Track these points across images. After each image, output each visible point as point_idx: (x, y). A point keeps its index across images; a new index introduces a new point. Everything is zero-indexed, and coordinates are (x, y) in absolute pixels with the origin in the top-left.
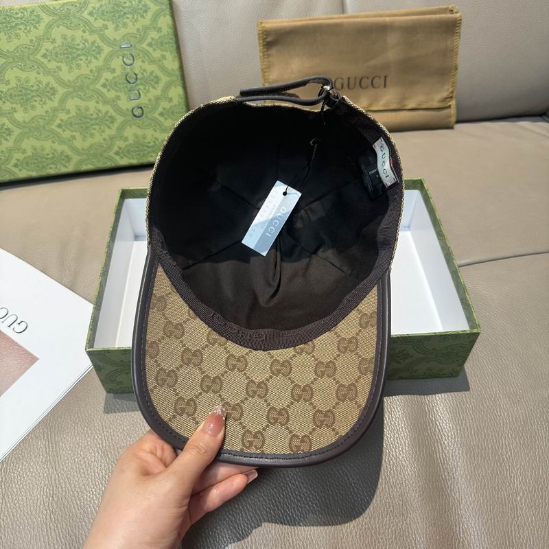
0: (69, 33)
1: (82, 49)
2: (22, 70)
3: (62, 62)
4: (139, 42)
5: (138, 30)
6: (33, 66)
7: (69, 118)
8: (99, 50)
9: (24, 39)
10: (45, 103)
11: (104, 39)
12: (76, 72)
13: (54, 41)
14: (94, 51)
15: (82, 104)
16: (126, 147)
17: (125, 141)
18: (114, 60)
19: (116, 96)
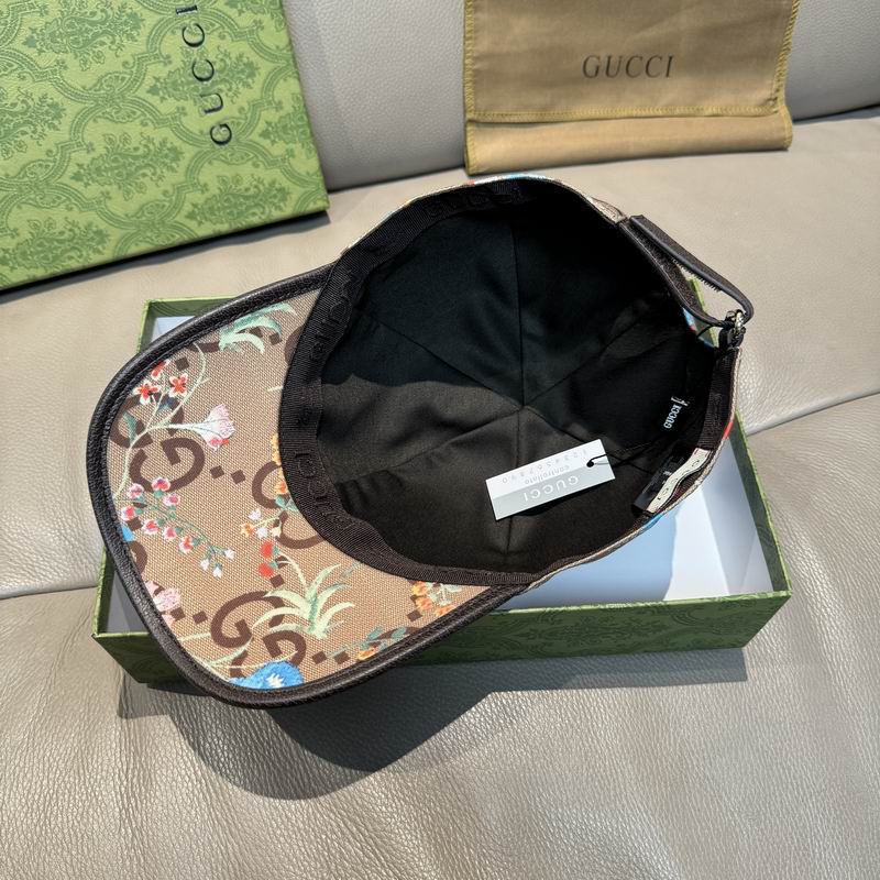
3: (65, 52)
7: (93, 159)
12: (97, 69)
13: (44, 11)
14: (126, 23)
15: (117, 130)
16: (206, 202)
17: (203, 192)
18: (165, 39)
19: (178, 108)
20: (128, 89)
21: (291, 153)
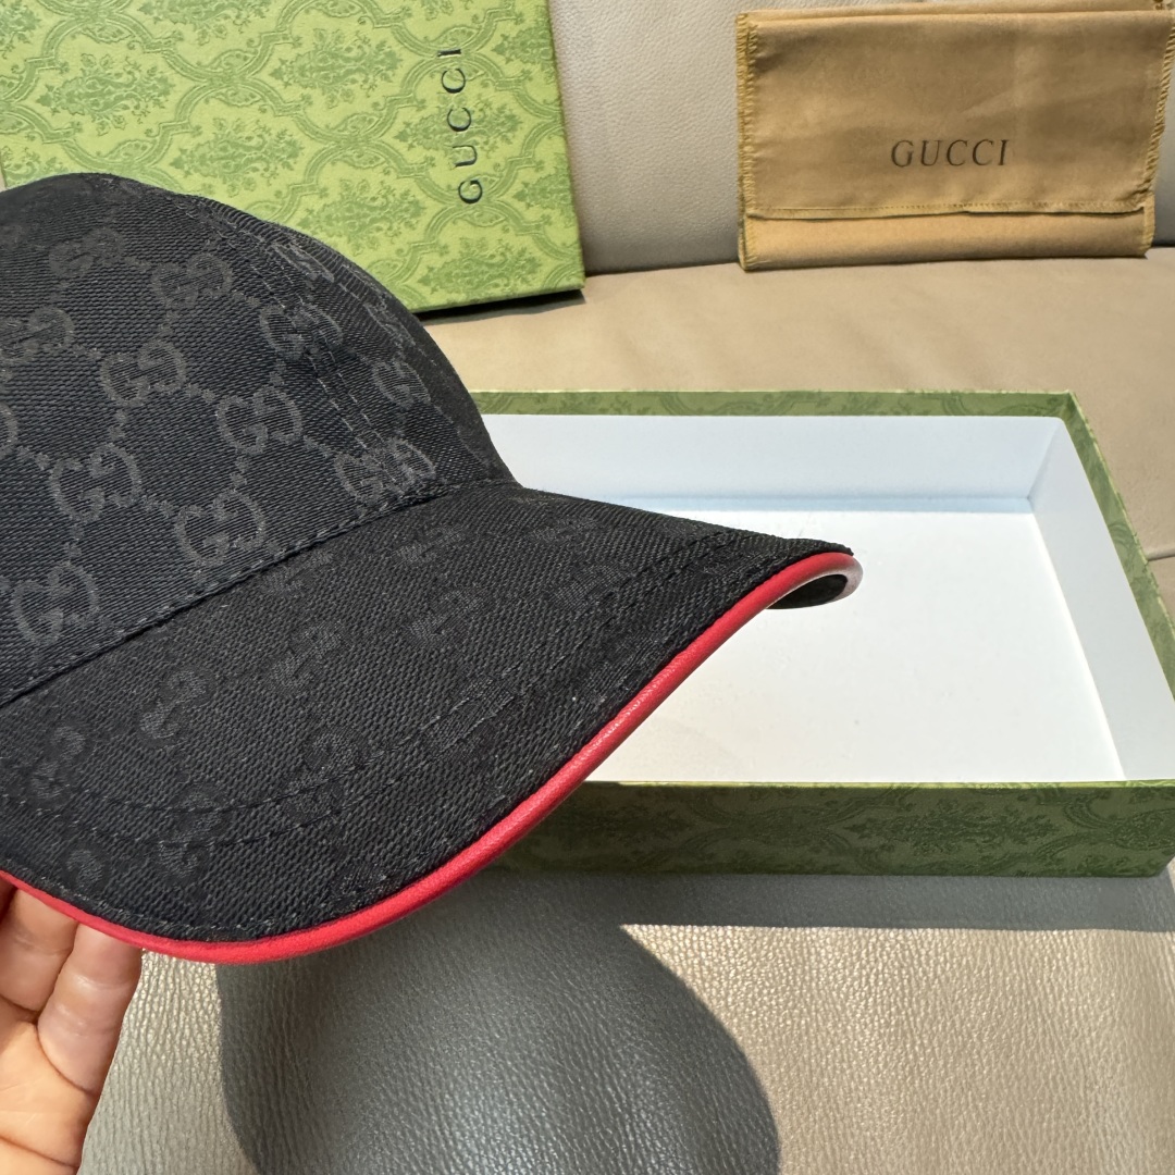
0: (329, 25)
1: (357, 60)
2: (228, 104)
3: (313, 87)
4: (476, 43)
5: (475, 18)
6: (253, 97)
7: (325, 205)
8: (393, 61)
9: (235, 40)
10: (274, 175)
11: (405, 38)
12: (343, 109)
13: (297, 43)
14: (382, 62)
15: (355, 176)
16: (443, 267)
17: (441, 255)
18: (422, 82)
19: (426, 158)
20: (375, 132)
21: (547, 220)
